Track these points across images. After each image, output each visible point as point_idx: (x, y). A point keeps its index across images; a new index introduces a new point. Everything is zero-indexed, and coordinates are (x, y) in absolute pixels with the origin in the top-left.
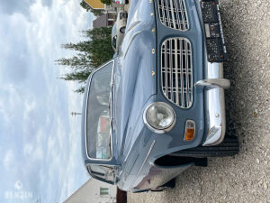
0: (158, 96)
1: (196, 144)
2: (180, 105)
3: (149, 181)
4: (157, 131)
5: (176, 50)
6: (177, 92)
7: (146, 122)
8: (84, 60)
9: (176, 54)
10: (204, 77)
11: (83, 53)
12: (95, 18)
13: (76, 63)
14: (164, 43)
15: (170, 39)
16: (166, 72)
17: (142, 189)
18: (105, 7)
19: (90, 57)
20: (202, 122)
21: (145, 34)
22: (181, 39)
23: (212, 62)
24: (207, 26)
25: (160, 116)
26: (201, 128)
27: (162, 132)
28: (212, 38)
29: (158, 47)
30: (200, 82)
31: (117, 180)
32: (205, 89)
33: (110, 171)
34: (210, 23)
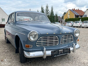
0: (40, 35)
1: (24, 48)
2: (37, 43)
3: (9, 35)
4: (28, 35)
5: (55, 41)
6: (42, 41)
7: (31, 31)
8: (48, 13)
9: (54, 41)
10: (47, 50)
11: (50, 13)
12: (61, 17)
13: (47, 10)
14: (57, 37)
15: (58, 39)
16: (48, 38)
17: (6, 32)
18: (64, 20)
19: (49, 15)
20: (32, 50)
21: (59, 31)
22: (58, 42)
23: (51, 52)
24: (62, 50)
25: (34, 36)
26: (30, 50)
27: (28, 37)
28: (59, 52)
29: (56, 35)
30: (45, 49)
31: (9, 23)
32: (43, 50)
33: (12, 21)
34: (63, 51)
